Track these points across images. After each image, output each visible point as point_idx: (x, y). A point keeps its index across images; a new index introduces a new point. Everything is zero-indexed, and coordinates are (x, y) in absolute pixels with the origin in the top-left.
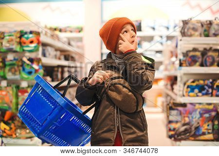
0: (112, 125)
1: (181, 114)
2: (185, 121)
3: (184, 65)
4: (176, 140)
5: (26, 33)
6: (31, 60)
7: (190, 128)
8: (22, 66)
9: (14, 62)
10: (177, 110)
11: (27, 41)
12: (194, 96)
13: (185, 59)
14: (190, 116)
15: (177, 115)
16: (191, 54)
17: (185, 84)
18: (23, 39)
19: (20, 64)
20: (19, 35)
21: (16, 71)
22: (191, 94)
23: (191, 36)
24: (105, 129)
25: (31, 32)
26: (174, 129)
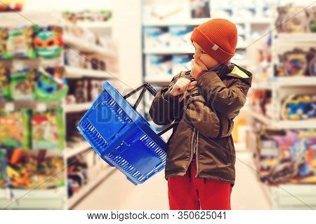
0: (187, 152)
1: (277, 145)
2: (284, 155)
3: (281, 74)
4: (271, 183)
5: (41, 30)
6: (51, 71)
7: (292, 166)
8: (36, 79)
9: (24, 74)
10: (272, 140)
11: (45, 43)
12: (296, 120)
13: (282, 64)
14: (291, 148)
15: (272, 148)
16: (292, 57)
17: (283, 102)
18: (38, 39)
19: (33, 76)
20: (30, 33)
21: (26, 87)
22: (293, 116)
23: (290, 31)
24: (180, 156)
25: (50, 29)
26: (268, 169)
